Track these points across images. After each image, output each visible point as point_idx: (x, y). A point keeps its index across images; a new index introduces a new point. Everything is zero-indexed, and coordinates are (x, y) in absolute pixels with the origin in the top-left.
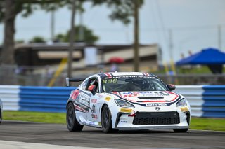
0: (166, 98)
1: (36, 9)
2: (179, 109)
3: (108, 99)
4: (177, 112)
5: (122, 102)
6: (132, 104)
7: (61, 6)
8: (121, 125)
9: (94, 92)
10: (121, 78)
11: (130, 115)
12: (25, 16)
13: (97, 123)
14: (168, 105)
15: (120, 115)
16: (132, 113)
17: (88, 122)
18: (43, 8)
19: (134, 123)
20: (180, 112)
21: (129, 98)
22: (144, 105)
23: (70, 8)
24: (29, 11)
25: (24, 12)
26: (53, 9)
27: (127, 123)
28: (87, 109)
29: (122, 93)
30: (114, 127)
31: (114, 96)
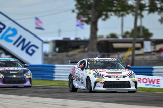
0: (123, 73)
1: (111, 15)
2: (130, 80)
3: (90, 73)
4: (129, 81)
5: (97, 75)
6: (103, 76)
7: (128, 13)
8: (97, 88)
9: (82, 69)
10: (99, 61)
11: (101, 83)
12: (104, 20)
13: (84, 87)
14: (124, 77)
15: (96, 82)
16: (103, 82)
17: (80, 87)
18: (116, 15)
19: (104, 87)
20: (131, 81)
21: (102, 73)
22: (110, 77)
24: (107, 17)
25: (104, 17)
26: (122, 15)
27: (100, 87)
28: (79, 79)
29: (98, 70)
30: (92, 89)
31: (92, 72)
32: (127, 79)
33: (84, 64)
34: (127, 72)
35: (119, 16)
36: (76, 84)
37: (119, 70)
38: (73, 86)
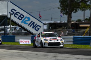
1: (78, 10)
2: (60, 42)
3: (42, 39)
4: (60, 43)
8: (45, 46)
10: (47, 33)
13: (40, 45)
15: (45, 43)
16: (48, 43)
17: (38, 45)
19: (48, 45)
21: (47, 39)
22: (51, 41)
23: (90, 10)
28: (38, 42)
30: (43, 46)
31: (43, 38)
32: (59, 41)
33: (40, 35)
34: (59, 38)
35: (82, 11)
36: (36, 44)
37: (56, 38)
38: (35, 45)
